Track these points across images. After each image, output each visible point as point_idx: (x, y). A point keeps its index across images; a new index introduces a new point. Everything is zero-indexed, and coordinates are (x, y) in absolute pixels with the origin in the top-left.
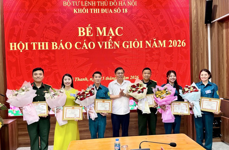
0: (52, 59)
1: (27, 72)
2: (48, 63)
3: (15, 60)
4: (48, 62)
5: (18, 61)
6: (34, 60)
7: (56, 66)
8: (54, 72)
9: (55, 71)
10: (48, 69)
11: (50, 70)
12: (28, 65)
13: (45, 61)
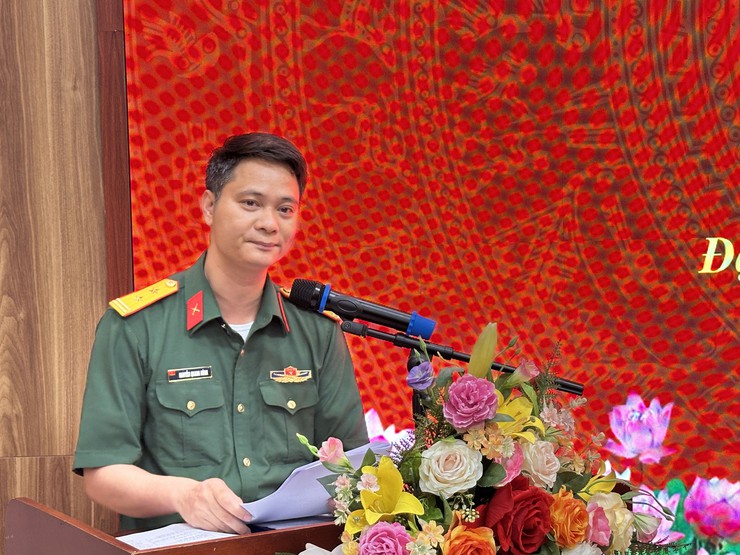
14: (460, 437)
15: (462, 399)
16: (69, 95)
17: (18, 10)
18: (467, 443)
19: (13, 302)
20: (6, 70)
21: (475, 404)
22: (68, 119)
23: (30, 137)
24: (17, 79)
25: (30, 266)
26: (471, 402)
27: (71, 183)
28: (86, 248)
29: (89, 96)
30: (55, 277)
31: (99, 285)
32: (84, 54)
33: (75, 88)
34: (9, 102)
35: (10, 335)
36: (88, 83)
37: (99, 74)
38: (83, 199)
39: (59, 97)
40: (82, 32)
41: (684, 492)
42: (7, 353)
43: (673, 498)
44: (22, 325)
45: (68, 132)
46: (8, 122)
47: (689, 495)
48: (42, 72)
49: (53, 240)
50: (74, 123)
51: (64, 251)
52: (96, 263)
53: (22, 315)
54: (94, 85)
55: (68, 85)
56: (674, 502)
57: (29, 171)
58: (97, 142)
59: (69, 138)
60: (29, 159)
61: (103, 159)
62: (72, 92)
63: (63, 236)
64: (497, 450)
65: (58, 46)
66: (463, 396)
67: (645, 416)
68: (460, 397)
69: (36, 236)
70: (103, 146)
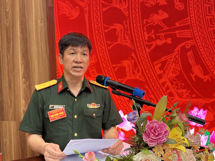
0: (178, 8)
1: (108, 45)
2: (164, 21)
3: (78, 13)
4: (166, 16)
5: (86, 16)
6: (126, 13)
7: (187, 27)
8: (181, 45)
9: (183, 44)
10: (166, 37)
11: (169, 41)
12: (112, 27)
13: (158, 14)
14: (151, 149)
15: (152, 132)
16: (39, 24)
17: (26, 2)
18: (154, 152)
19: (25, 80)
20: (23, 18)
21: (159, 135)
22: (39, 31)
23: (29, 36)
24: (26, 20)
25: (30, 70)
26: (157, 134)
27: (40, 48)
28: (44, 66)
29: (45, 25)
30: (36, 73)
31: (48, 76)
32: (43, 13)
33: (41, 22)
34: (24, 27)
35: (25, 89)
36: (44, 21)
37: (47, 18)
38: (43, 52)
39: (37, 25)
40: (43, 7)
41: (210, 135)
42: (24, 94)
43: (206, 137)
44: (28, 86)
45: (39, 34)
46: (24, 32)
47: (211, 136)
48: (32, 18)
49: (36, 63)
50: (41, 32)
51: (39, 66)
52: (47, 70)
53: (28, 84)
54: (46, 21)
55: (39, 21)
56: (207, 138)
57: (29, 45)
58: (47, 37)
59: (39, 36)
60: (29, 42)
61: (48, 42)
62: (40, 24)
63: (38, 63)
64: (169, 158)
65: (36, 11)
66: (152, 131)
67: (199, 114)
68: (151, 131)
69: (31, 62)
70: (49, 38)
